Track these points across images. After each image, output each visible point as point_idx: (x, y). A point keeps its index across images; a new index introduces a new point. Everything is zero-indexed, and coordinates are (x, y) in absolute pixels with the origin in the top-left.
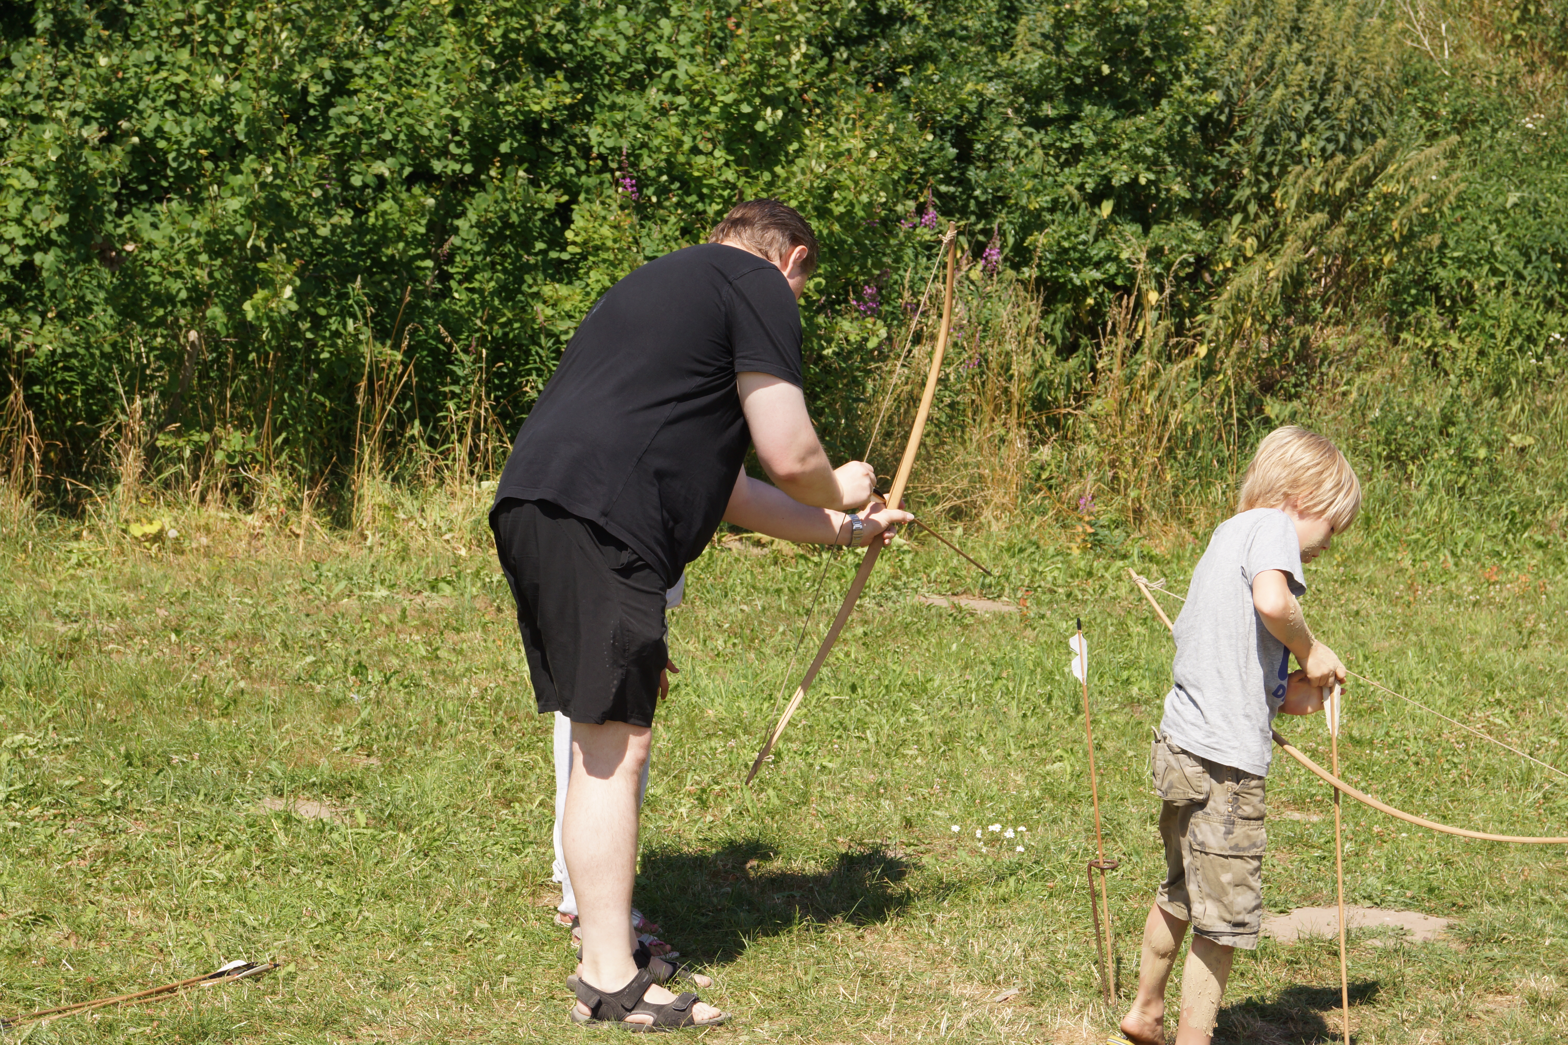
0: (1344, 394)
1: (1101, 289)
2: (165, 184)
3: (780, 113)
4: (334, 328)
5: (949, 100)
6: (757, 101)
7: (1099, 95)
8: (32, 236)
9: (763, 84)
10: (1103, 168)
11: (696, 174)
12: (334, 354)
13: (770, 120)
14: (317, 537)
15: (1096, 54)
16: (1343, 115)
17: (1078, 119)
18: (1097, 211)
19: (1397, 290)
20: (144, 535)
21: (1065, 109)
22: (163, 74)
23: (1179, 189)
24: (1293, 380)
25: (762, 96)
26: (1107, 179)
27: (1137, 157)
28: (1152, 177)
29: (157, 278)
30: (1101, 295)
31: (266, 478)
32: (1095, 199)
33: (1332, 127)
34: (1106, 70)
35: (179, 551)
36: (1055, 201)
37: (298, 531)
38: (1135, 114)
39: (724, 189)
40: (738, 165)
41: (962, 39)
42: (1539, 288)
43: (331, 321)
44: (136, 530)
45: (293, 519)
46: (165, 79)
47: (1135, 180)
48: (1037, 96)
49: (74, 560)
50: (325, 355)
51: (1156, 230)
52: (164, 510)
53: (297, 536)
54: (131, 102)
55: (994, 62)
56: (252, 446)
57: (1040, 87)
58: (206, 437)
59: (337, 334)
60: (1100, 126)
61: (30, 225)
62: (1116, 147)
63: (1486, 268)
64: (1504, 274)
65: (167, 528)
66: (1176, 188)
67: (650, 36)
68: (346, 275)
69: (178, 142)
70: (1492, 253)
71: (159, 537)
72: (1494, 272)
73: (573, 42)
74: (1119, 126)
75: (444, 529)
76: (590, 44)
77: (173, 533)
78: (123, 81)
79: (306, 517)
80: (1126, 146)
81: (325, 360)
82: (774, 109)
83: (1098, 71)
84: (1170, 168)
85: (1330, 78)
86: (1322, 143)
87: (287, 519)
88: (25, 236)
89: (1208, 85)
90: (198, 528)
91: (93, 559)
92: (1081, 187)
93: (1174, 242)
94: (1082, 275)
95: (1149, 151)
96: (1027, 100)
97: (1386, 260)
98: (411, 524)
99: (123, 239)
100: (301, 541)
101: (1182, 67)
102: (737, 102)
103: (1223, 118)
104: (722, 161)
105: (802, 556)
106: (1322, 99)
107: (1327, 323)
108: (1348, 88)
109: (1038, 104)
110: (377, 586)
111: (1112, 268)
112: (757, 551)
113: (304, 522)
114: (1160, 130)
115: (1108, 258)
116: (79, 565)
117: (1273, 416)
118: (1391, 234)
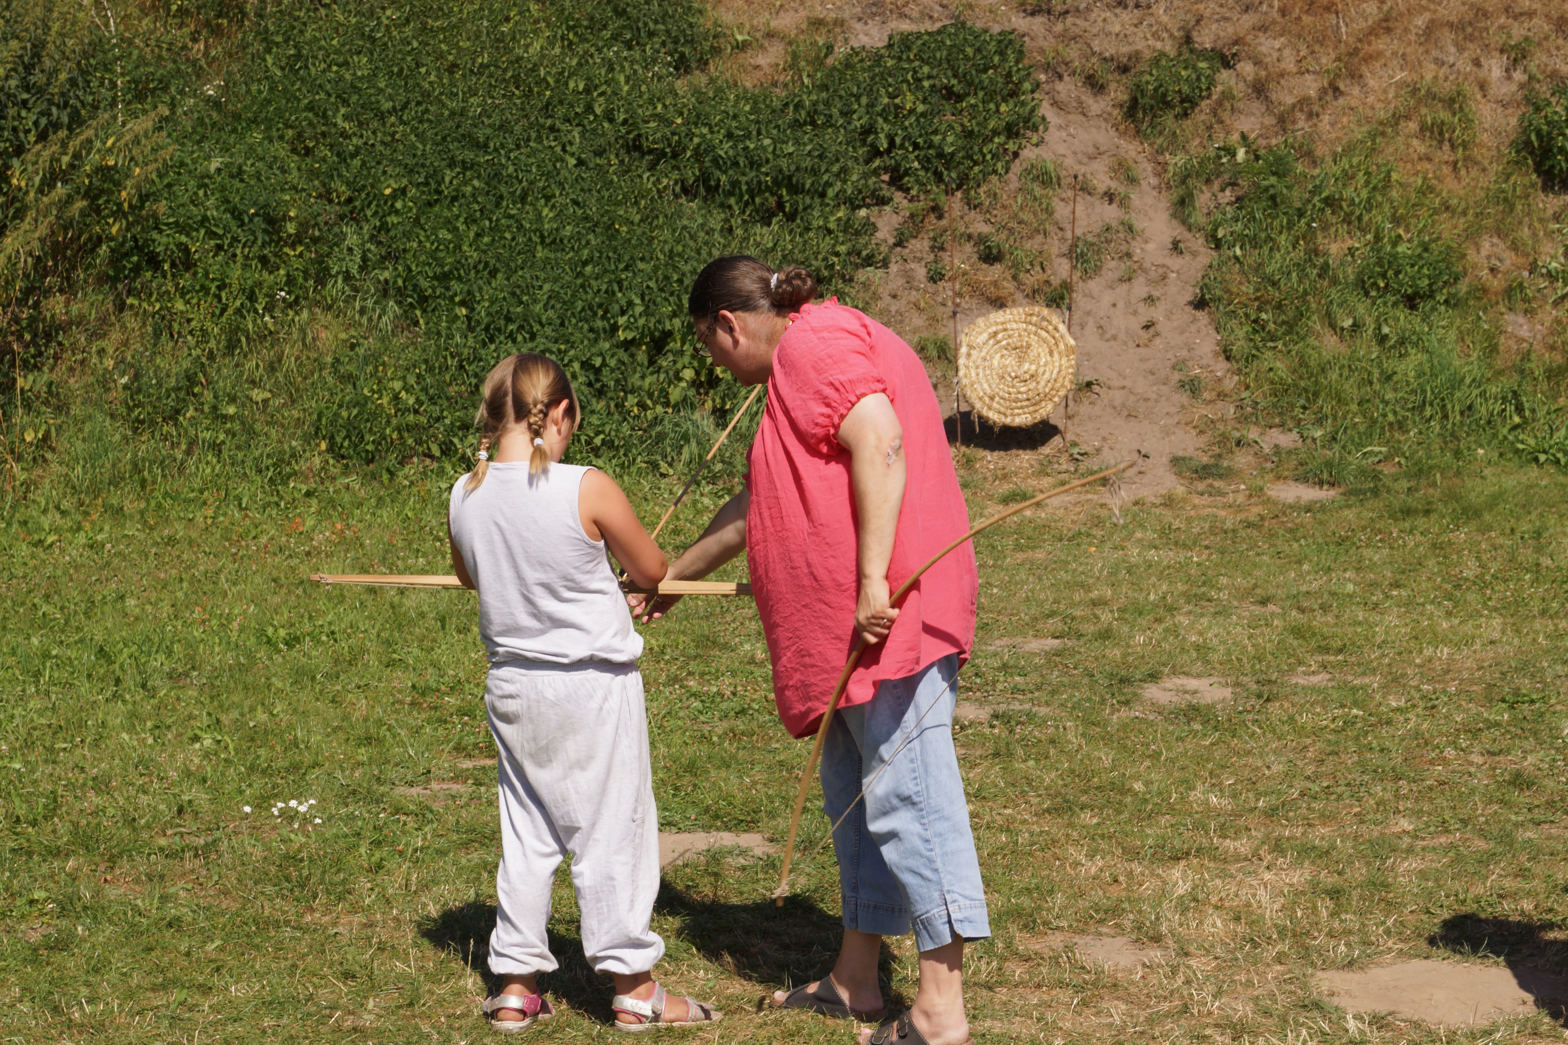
19: (117, 257)
42: (255, 249)
63: (202, 231)
64: (220, 237)
70: (205, 219)
72: (212, 235)
97: (114, 229)
118: (120, 205)
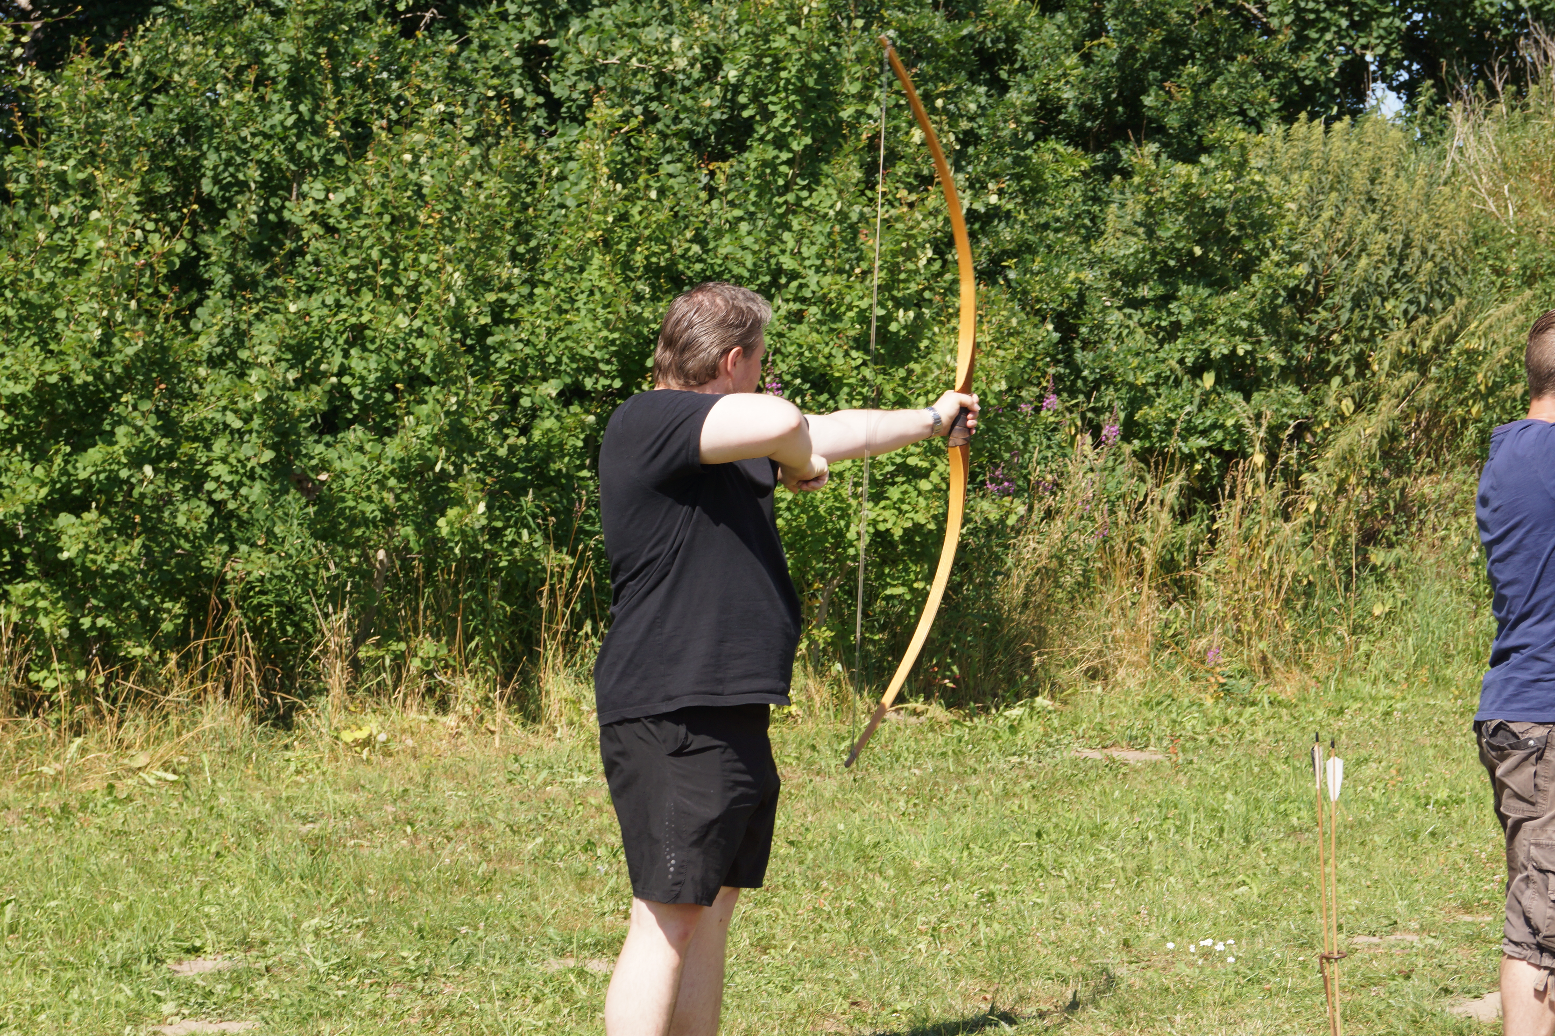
0: (1443, 539)
1: (1207, 456)
2: (349, 416)
3: (911, 314)
4: (510, 539)
5: (1054, 289)
6: (890, 304)
7: (1191, 274)
8: (237, 472)
9: (894, 289)
10: (1203, 343)
11: (837, 374)
12: (513, 562)
13: (902, 321)
14: (510, 732)
15: (1187, 237)
16: (1422, 278)
17: (1176, 299)
18: (1198, 382)
20: (355, 741)
21: (1161, 290)
22: (343, 316)
23: (1275, 358)
24: (1393, 528)
25: (893, 298)
26: (1207, 352)
27: (1233, 331)
28: (1249, 348)
29: (351, 503)
30: (1209, 460)
31: (459, 681)
32: (1197, 372)
33: (1412, 290)
34: (1198, 251)
35: (388, 754)
36: (1158, 376)
37: (493, 728)
38: (1228, 290)
39: (863, 387)
40: (876, 364)
41: (1057, 231)
43: (508, 532)
44: (347, 736)
45: (488, 717)
46: (345, 320)
47: (1234, 351)
48: (1134, 279)
49: (292, 768)
50: (503, 564)
51: (1256, 396)
52: (370, 716)
53: (493, 733)
54: (317, 343)
55: (1088, 250)
56: (444, 652)
57: (1136, 271)
58: (403, 646)
59: (514, 544)
60: (1196, 304)
61: (234, 462)
62: (1212, 322)
65: (375, 732)
66: (1272, 356)
67: (774, 250)
68: (520, 489)
69: (362, 378)
71: (367, 742)
73: (705, 261)
74: (1214, 302)
77: (382, 737)
78: (308, 324)
79: (499, 715)
80: (1222, 320)
81: (503, 568)
82: (906, 310)
83: (1191, 253)
84: (1264, 338)
85: (1407, 244)
86: (1404, 306)
87: (482, 718)
88: (231, 473)
89: (1295, 258)
90: (403, 731)
91: (310, 766)
92: (1181, 361)
93: (1274, 407)
94: (1190, 444)
95: (1244, 324)
96: (1125, 284)
97: (1474, 411)
99: (317, 469)
100: (497, 737)
101: (1268, 244)
102: (871, 306)
103: (1310, 288)
104: (860, 361)
105: (956, 722)
106: (1401, 263)
107: (1421, 473)
108: (1424, 252)
109: (1135, 287)
110: (575, 774)
111: (1218, 435)
112: (913, 720)
113: (498, 720)
114: (1252, 304)
115: (1214, 426)
116: (298, 772)
117: (1379, 564)
118: (1476, 386)
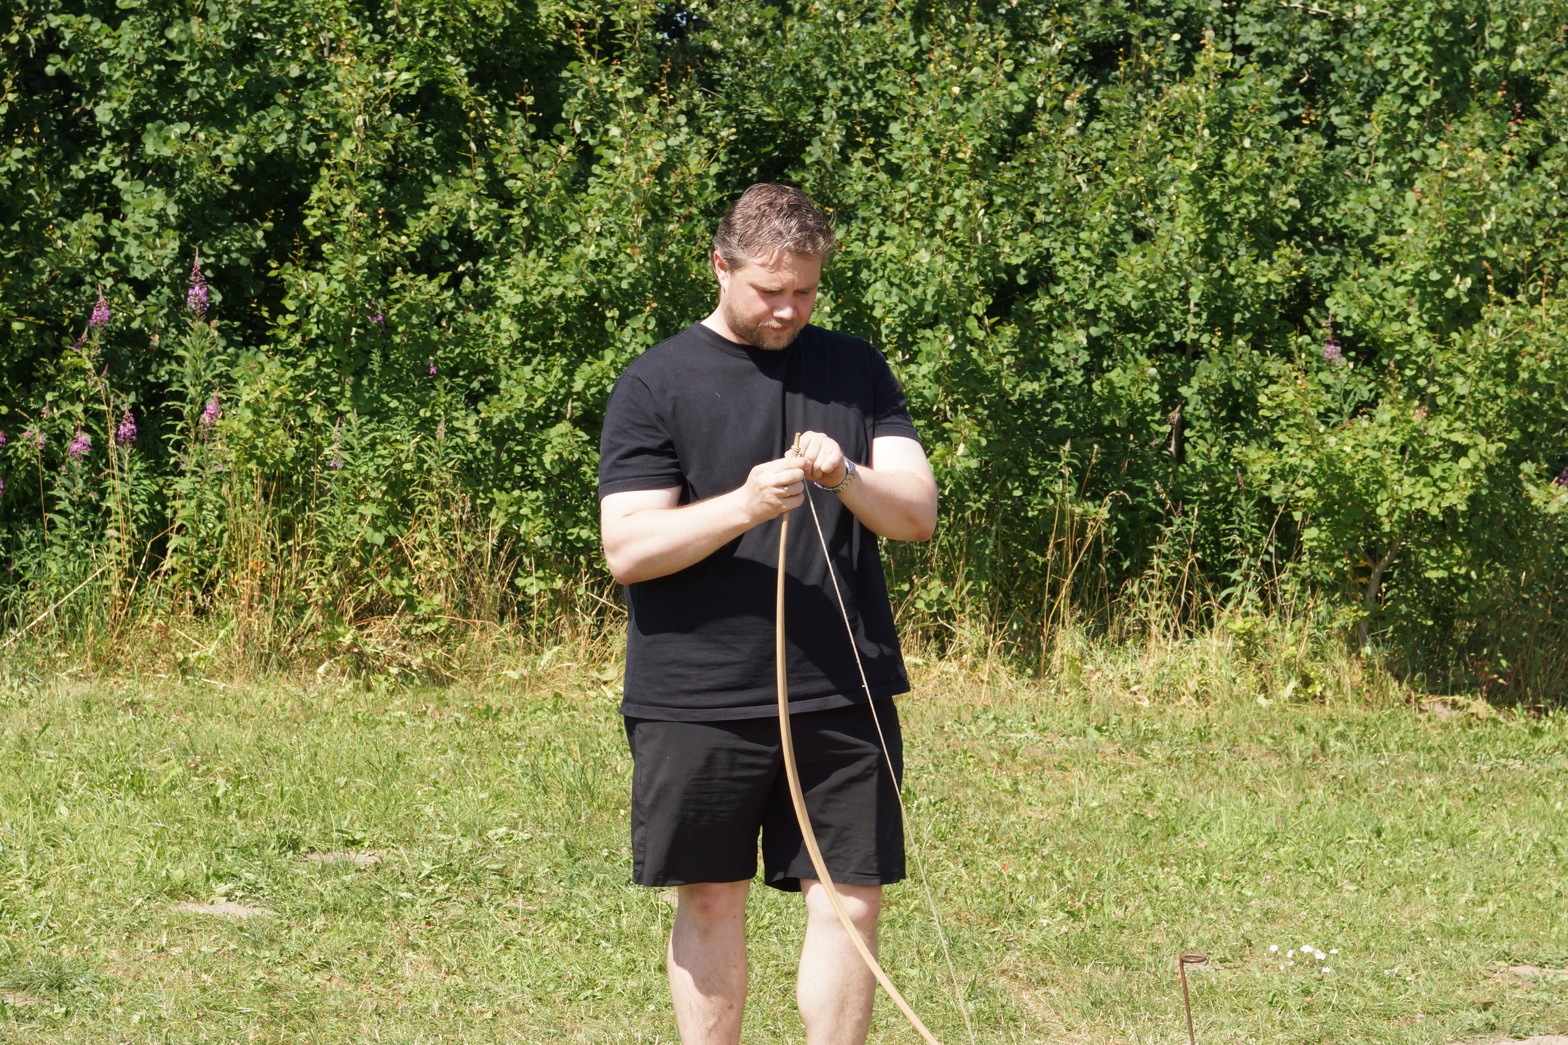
3: (1469, 281)
6: (1448, 268)
9: (1455, 253)
11: (1388, 340)
13: (1460, 288)
14: (1001, 683)
25: (1453, 263)
37: (983, 678)
40: (1431, 331)
50: (1033, 513)
53: (982, 682)
56: (952, 596)
67: (1398, 210)
73: (1323, 216)
75: (1132, 682)
76: (1338, 217)
79: (991, 664)
82: (1464, 277)
87: (976, 666)
98: (1099, 674)
100: (984, 687)
102: (1426, 270)
104: (1415, 328)
105: (1493, 720)
113: (988, 667)
